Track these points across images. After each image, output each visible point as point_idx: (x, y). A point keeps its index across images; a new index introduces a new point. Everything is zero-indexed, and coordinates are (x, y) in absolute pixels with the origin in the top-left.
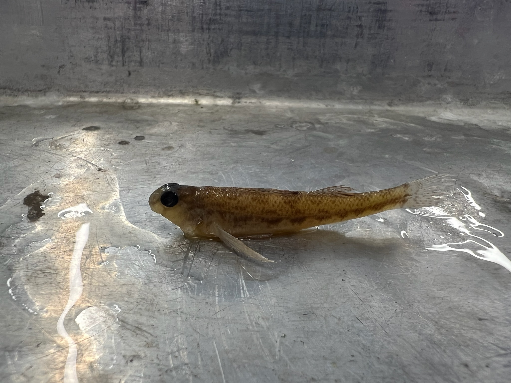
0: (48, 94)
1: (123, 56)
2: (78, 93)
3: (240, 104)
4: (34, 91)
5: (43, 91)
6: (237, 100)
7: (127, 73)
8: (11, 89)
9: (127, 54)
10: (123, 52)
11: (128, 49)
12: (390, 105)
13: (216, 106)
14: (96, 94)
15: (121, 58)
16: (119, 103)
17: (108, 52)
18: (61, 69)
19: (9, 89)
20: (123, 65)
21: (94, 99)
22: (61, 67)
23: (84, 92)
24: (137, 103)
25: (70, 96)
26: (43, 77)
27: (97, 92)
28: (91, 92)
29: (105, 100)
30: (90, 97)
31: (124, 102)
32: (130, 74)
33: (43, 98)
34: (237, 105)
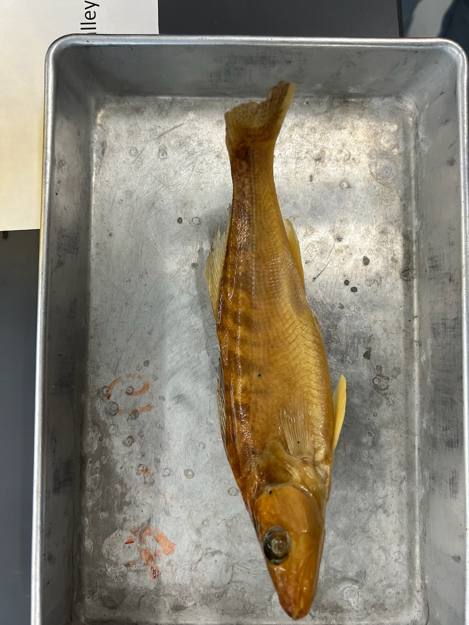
2: (417, 239)
3: (415, 346)
6: (418, 344)
9: (432, 269)
10: (433, 267)
12: (419, 449)
13: (413, 331)
14: (417, 251)
16: (412, 266)
17: (432, 257)
19: (418, 194)
20: (429, 267)
21: (414, 249)
23: (419, 242)
24: (413, 278)
25: (417, 233)
27: (419, 251)
29: (414, 256)
30: (416, 246)
31: (413, 269)
32: (426, 271)
34: (415, 344)
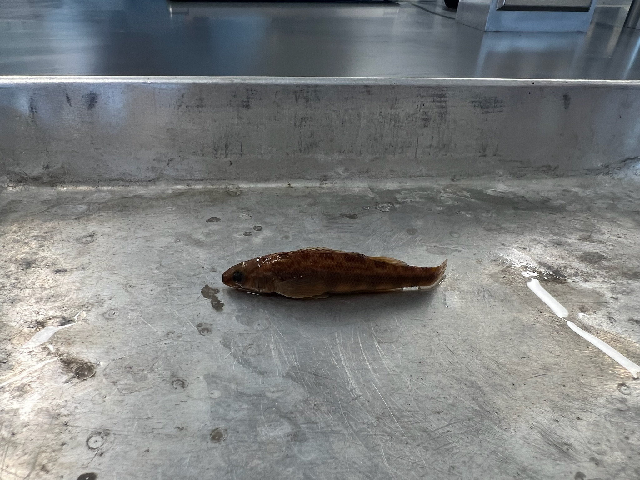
0: (157, 183)
1: (226, 150)
2: (185, 182)
3: (327, 185)
4: (144, 181)
5: (153, 181)
7: (229, 163)
8: (124, 180)
9: (229, 148)
10: (226, 146)
11: (230, 143)
12: (453, 180)
13: (308, 188)
14: (202, 182)
15: (224, 151)
16: (222, 189)
17: (213, 147)
18: (170, 162)
19: (122, 180)
20: (226, 157)
22: (171, 160)
23: (190, 180)
24: (238, 188)
25: (177, 184)
26: (153, 169)
27: (202, 180)
28: (196, 180)
29: (209, 187)
31: (226, 188)
32: (231, 164)
33: (153, 187)
34: (324, 186)
